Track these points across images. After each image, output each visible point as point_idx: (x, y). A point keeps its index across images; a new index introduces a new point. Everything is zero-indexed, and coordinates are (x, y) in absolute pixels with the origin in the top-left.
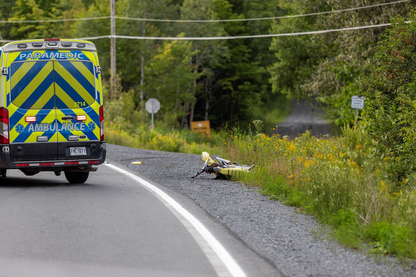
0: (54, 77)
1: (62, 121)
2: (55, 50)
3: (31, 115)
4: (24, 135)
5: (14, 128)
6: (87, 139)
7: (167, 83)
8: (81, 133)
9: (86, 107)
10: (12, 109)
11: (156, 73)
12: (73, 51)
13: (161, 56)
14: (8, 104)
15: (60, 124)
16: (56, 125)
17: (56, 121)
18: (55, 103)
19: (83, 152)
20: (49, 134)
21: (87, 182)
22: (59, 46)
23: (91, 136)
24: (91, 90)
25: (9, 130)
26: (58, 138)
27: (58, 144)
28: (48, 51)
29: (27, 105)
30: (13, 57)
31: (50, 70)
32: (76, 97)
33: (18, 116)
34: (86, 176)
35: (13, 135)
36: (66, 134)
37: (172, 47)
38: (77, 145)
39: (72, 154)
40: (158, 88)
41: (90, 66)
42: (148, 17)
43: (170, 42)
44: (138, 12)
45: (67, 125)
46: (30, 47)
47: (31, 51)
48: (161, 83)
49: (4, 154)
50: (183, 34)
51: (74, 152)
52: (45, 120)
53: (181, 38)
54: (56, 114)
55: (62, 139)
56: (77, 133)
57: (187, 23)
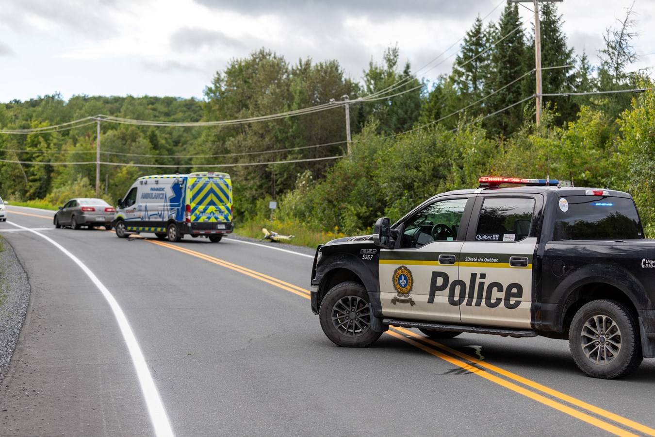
0: (212, 191)
1: (215, 212)
2: (212, 178)
3: (201, 208)
4: (198, 218)
5: (193, 215)
6: (225, 221)
7: (123, 190)
8: (223, 218)
9: (225, 205)
10: (193, 205)
11: (117, 184)
12: (220, 178)
13: (120, 175)
14: (191, 203)
15: (214, 214)
16: (212, 214)
17: (212, 212)
18: (212, 203)
19: (223, 227)
20: (209, 218)
21: (221, 241)
22: (214, 176)
23: (227, 219)
24: (227, 197)
25: (191, 215)
26: (213, 220)
27: (213, 223)
28: (209, 178)
29: (200, 203)
30: (194, 180)
31: (210, 188)
32: (221, 201)
33: (195, 209)
34: (220, 239)
35: (192, 218)
36: (216, 218)
37: (127, 170)
38: (221, 223)
39: (219, 228)
40: (118, 193)
41: (227, 186)
42: (111, 151)
43: (125, 166)
44: (105, 149)
45: (217, 214)
46: (201, 176)
47: (201, 178)
48: (119, 190)
49: (188, 227)
50: (132, 162)
51: (220, 227)
52: (207, 212)
53: (131, 164)
54: (212, 208)
55: (215, 221)
56: (221, 218)
57: (134, 157)
